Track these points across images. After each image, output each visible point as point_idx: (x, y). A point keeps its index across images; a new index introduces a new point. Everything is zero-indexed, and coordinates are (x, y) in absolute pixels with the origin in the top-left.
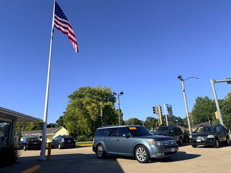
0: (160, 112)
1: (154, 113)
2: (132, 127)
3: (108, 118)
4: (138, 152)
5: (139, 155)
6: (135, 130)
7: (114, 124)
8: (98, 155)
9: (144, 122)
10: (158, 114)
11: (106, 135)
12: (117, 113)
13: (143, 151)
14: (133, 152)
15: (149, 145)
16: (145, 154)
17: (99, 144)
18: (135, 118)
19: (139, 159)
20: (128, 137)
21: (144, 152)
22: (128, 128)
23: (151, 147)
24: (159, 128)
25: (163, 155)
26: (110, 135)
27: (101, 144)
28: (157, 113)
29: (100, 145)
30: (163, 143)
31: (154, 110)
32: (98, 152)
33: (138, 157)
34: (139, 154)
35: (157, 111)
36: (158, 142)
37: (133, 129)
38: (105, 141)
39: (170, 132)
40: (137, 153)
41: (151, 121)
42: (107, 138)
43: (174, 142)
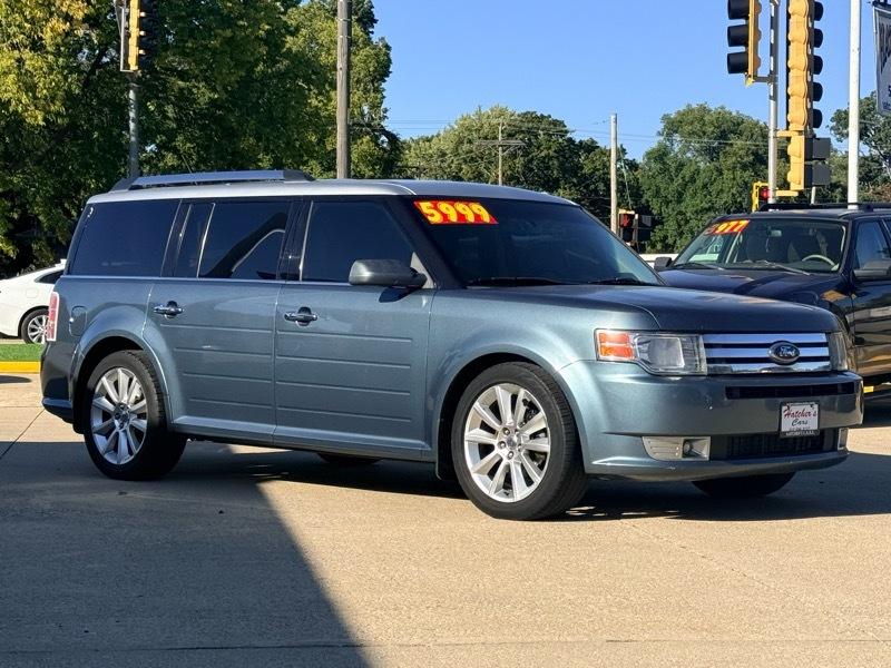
0: (799, 58)
1: (737, 65)
2: (452, 200)
3: (204, 95)
4: (484, 426)
5: (485, 449)
6: (478, 225)
7: (277, 165)
8: (101, 442)
9: (633, 166)
10: (772, 78)
11: (180, 267)
12: (323, 38)
13: (527, 418)
14: (438, 421)
15: (589, 363)
16: (544, 445)
17: (114, 347)
18: (529, 117)
19: (488, 487)
20: (399, 288)
21: (540, 421)
22: (408, 203)
23: (602, 388)
24: (745, 231)
25: (705, 454)
26: (222, 270)
27: (136, 347)
28: (763, 72)
29: (124, 354)
30: (717, 353)
31: (737, 37)
32: (97, 423)
33: (474, 465)
34: (485, 437)
35: (774, 50)
36: (670, 344)
37: (453, 218)
38: (168, 317)
39: (848, 269)
40: (473, 434)
41: (712, 153)
42: (193, 295)
43: (824, 352)
